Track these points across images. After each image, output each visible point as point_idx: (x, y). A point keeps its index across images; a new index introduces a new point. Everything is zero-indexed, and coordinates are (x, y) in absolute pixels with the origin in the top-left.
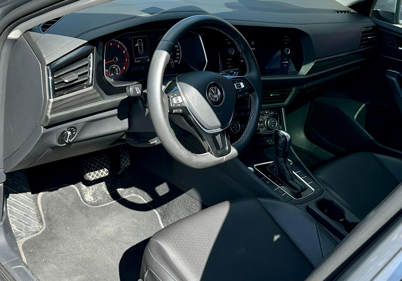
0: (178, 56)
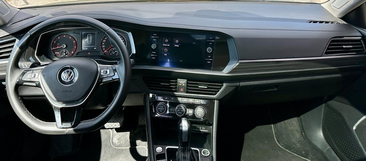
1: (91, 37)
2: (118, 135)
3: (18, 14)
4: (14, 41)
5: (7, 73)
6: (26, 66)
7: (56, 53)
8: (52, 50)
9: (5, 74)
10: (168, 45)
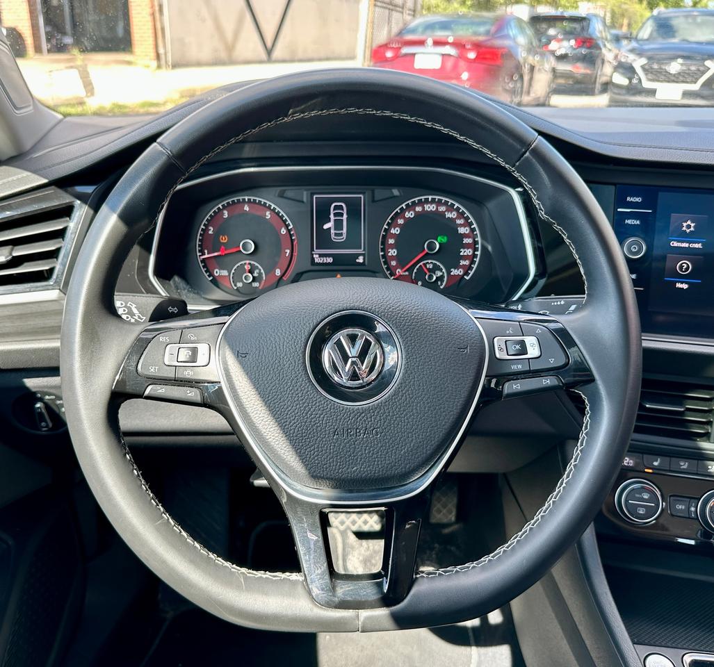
0: (465, 258)
1: (345, 216)
2: (363, 550)
3: (58, 128)
4: (67, 211)
5: (67, 341)
6: (135, 311)
7: (217, 272)
8: (203, 261)
9: (57, 344)
10: (696, 246)
